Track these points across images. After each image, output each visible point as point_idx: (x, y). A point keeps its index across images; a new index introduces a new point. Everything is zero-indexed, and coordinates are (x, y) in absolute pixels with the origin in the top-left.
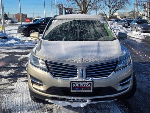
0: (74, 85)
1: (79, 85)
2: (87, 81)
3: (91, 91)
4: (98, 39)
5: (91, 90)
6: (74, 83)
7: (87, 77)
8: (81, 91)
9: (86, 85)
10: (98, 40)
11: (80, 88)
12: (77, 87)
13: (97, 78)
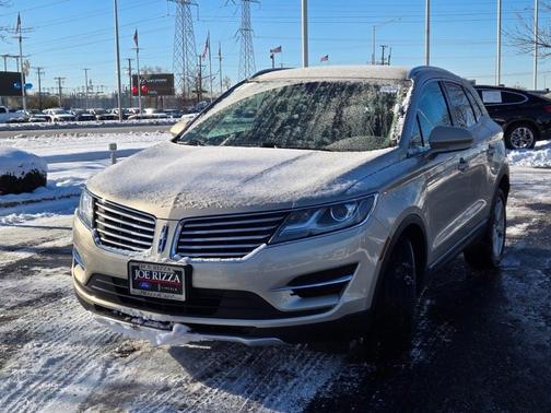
0: (137, 274)
1: (151, 273)
2: (175, 263)
3: (182, 297)
4: (326, 144)
5: (181, 293)
6: (138, 268)
7: (178, 251)
8: (157, 293)
9: (167, 277)
10: (327, 147)
11: (154, 286)
12: (145, 280)
13: (205, 260)
